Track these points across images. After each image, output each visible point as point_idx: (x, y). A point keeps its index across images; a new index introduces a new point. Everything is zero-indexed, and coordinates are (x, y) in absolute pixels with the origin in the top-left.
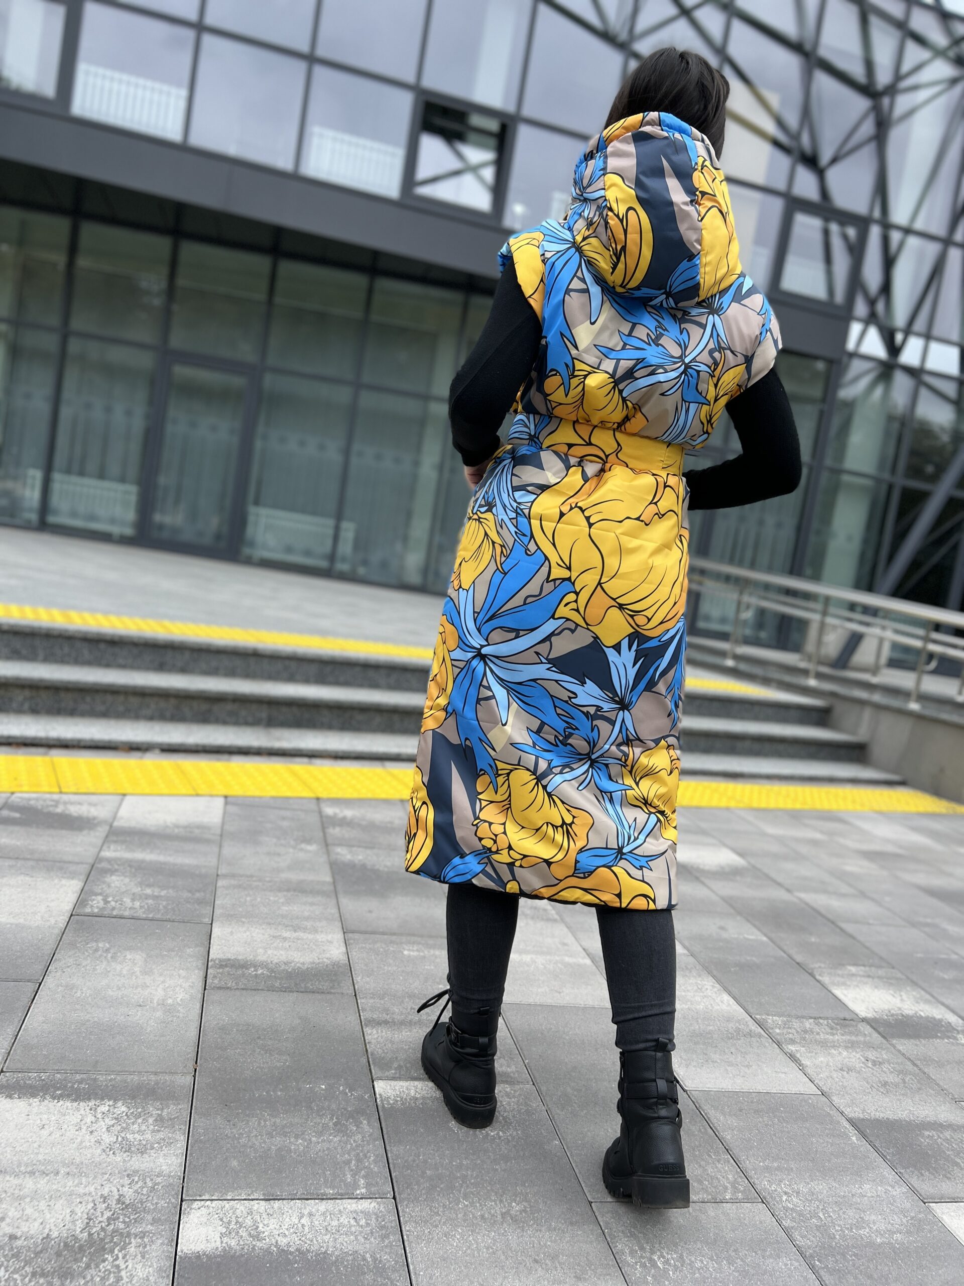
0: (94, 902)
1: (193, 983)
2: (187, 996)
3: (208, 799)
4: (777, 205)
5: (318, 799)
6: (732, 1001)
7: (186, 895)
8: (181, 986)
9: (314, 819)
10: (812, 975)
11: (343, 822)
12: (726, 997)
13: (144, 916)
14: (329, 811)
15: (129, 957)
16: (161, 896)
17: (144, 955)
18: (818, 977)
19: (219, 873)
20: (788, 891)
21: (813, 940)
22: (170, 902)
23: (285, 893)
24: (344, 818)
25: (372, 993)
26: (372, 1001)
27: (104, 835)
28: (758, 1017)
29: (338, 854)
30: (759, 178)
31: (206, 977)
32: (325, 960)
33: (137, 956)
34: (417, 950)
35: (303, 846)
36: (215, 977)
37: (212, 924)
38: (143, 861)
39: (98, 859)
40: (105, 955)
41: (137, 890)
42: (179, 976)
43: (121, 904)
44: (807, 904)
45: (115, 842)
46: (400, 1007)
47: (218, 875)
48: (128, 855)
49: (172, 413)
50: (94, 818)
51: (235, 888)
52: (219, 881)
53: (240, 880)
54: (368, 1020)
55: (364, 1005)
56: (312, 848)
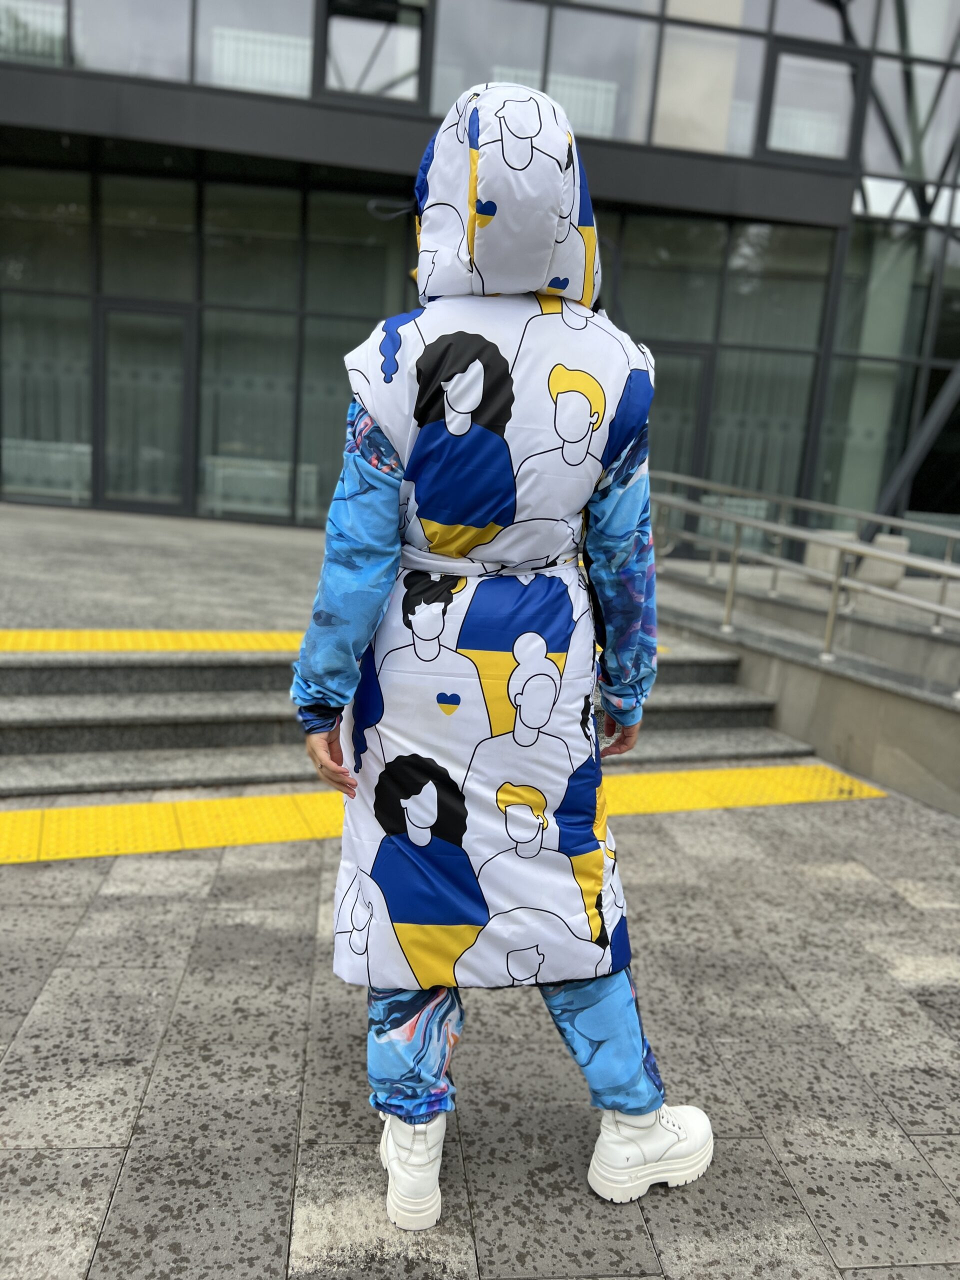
4: (758, 47)
30: (734, 20)
49: (113, 364)
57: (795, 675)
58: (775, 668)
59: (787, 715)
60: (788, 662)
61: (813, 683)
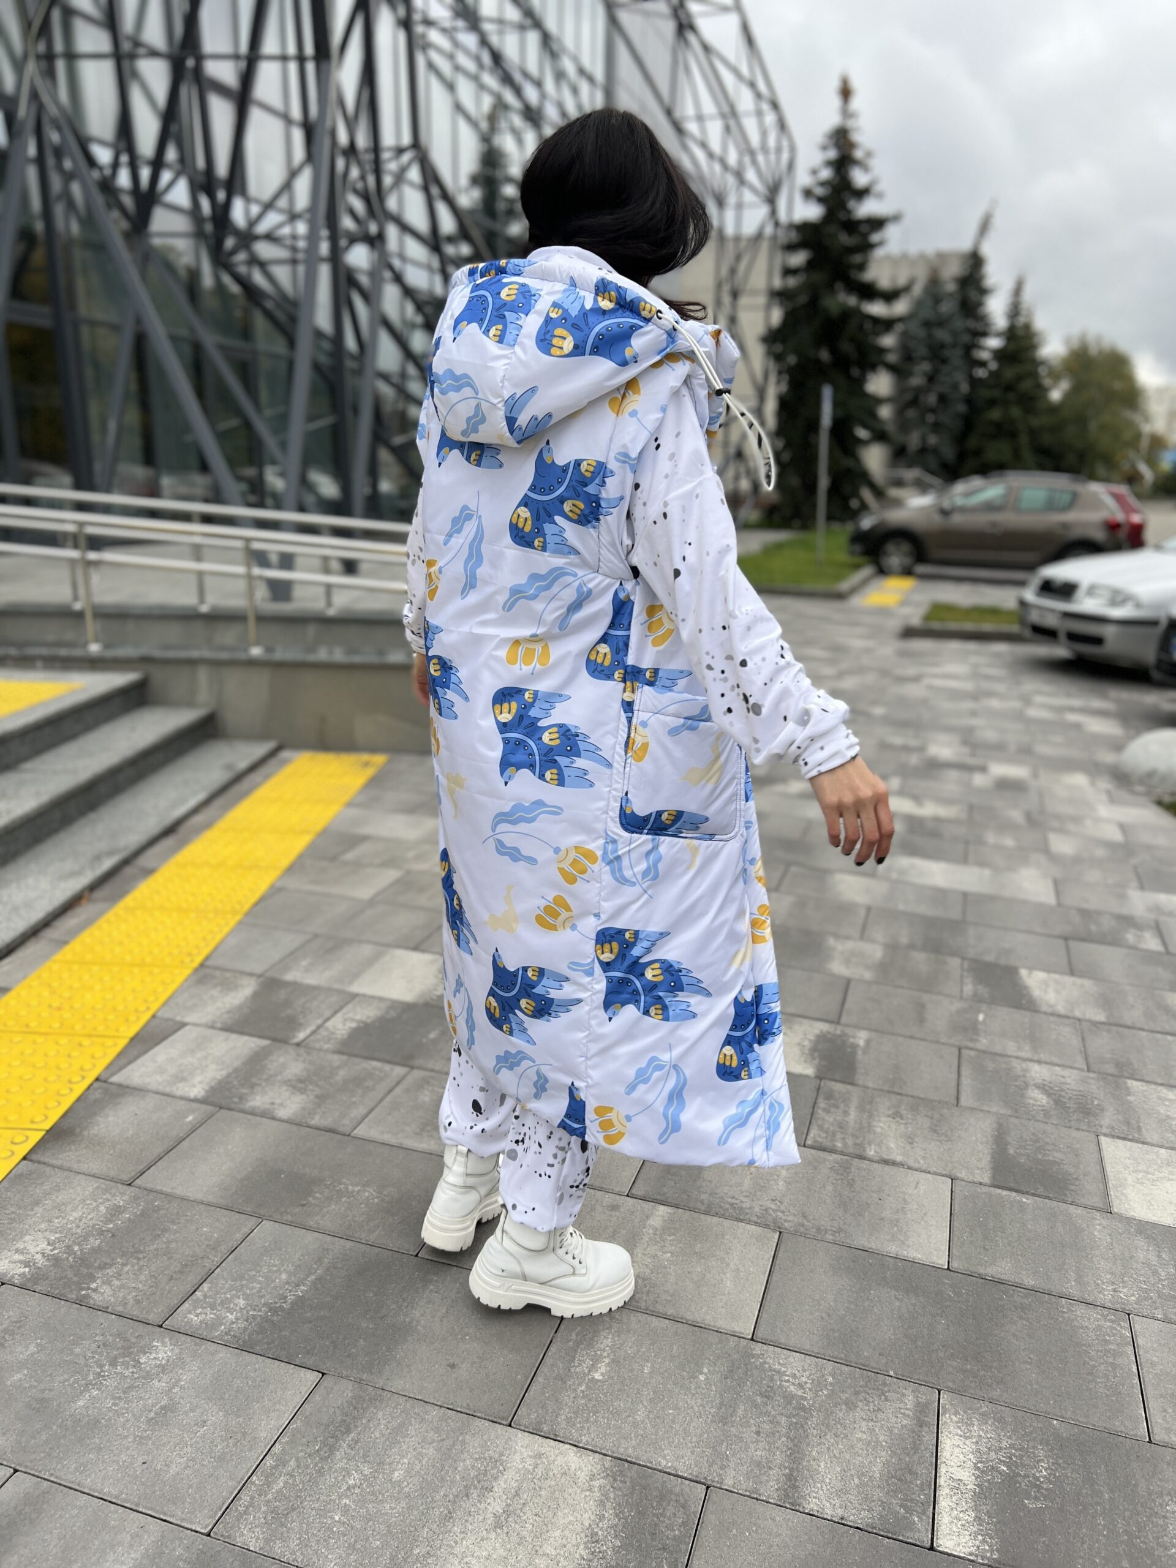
9: (32, 1304)
11: (74, 1267)
19: (205, 1531)
25: (710, 1464)
26: (730, 1473)
29: (210, 1326)
32: (596, 1483)
34: (596, 1360)
35: (147, 1360)
46: (752, 1446)
47: (208, 1535)
51: (283, 1525)
52: (239, 1541)
53: (251, 1505)
54: (787, 1496)
55: (744, 1487)
56: (163, 1350)
57: (233, 679)
58: (203, 675)
59: (232, 718)
60: (216, 664)
61: (261, 680)
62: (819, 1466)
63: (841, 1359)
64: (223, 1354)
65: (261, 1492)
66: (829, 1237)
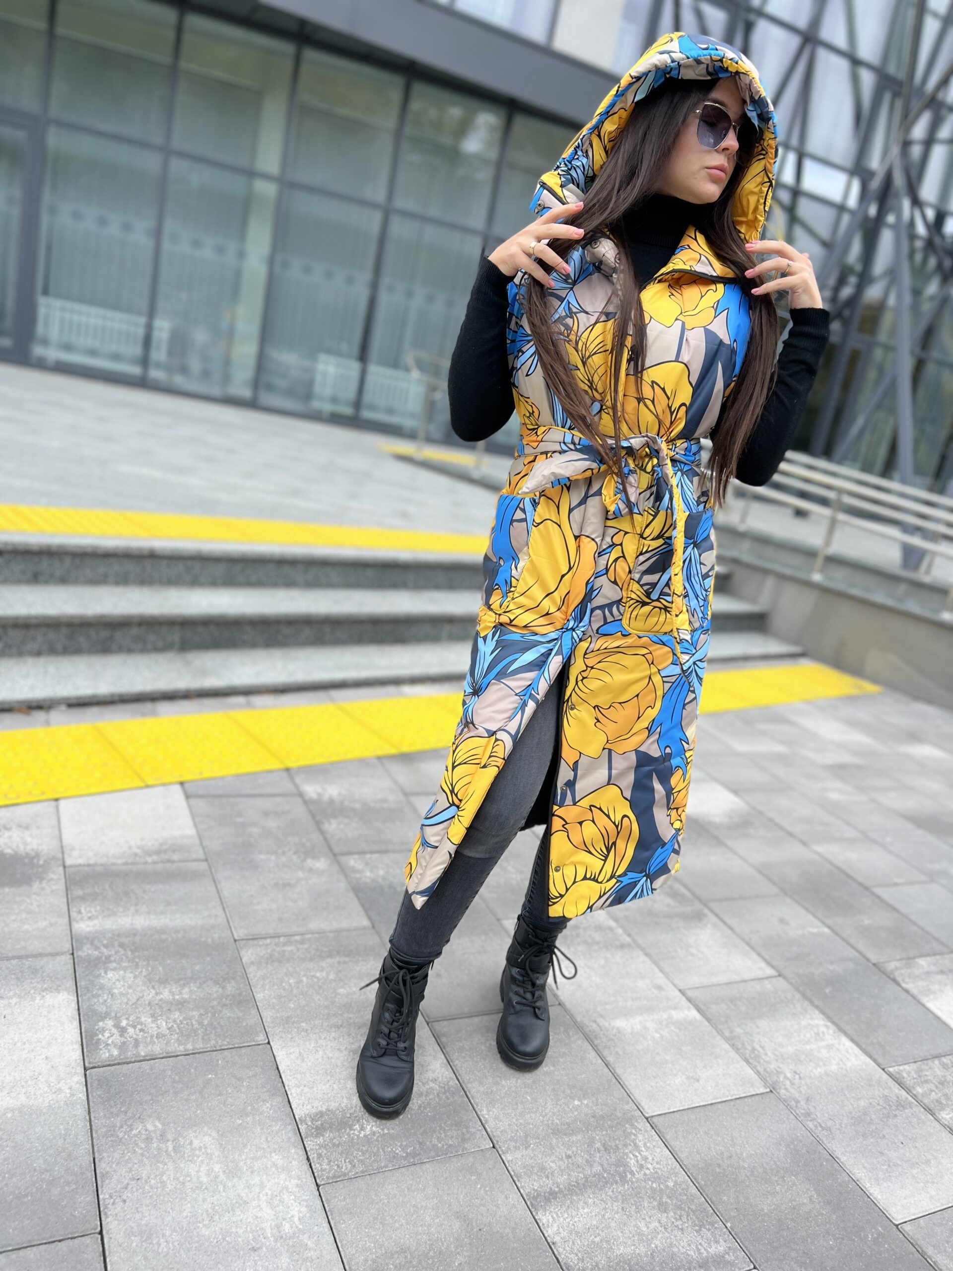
0: (107, 1035)
1: (299, 1178)
2: (304, 1209)
3: (160, 789)
5: (288, 770)
6: (857, 1050)
7: (215, 990)
8: (287, 1188)
9: (299, 810)
10: (898, 984)
11: (335, 809)
12: (848, 1044)
13: (181, 1048)
14: (311, 790)
15: (196, 1143)
16: (185, 1001)
17: (215, 1134)
18: (904, 985)
19: (236, 938)
20: (804, 843)
21: (866, 922)
22: (202, 1011)
23: (329, 960)
24: (331, 801)
25: (512, 1139)
26: (518, 1155)
27: (61, 886)
28: (891, 1070)
29: (354, 870)
31: (308, 1159)
33: (206, 1138)
35: (310, 862)
36: (320, 1156)
37: (269, 1043)
38: (133, 933)
39: (76, 941)
40: (162, 1146)
41: (150, 995)
42: (274, 1164)
43: (141, 1030)
44: (830, 862)
45: (83, 899)
47: (235, 941)
48: (110, 924)
50: (37, 855)
51: (267, 963)
52: (243, 953)
53: (266, 945)
54: (535, 1198)
55: (514, 1168)
56: (321, 864)
57: (790, 592)
59: (777, 621)
60: (782, 577)
62: (583, 1208)
63: (699, 1183)
64: (343, 885)
65: (277, 945)
66: (811, 1125)
